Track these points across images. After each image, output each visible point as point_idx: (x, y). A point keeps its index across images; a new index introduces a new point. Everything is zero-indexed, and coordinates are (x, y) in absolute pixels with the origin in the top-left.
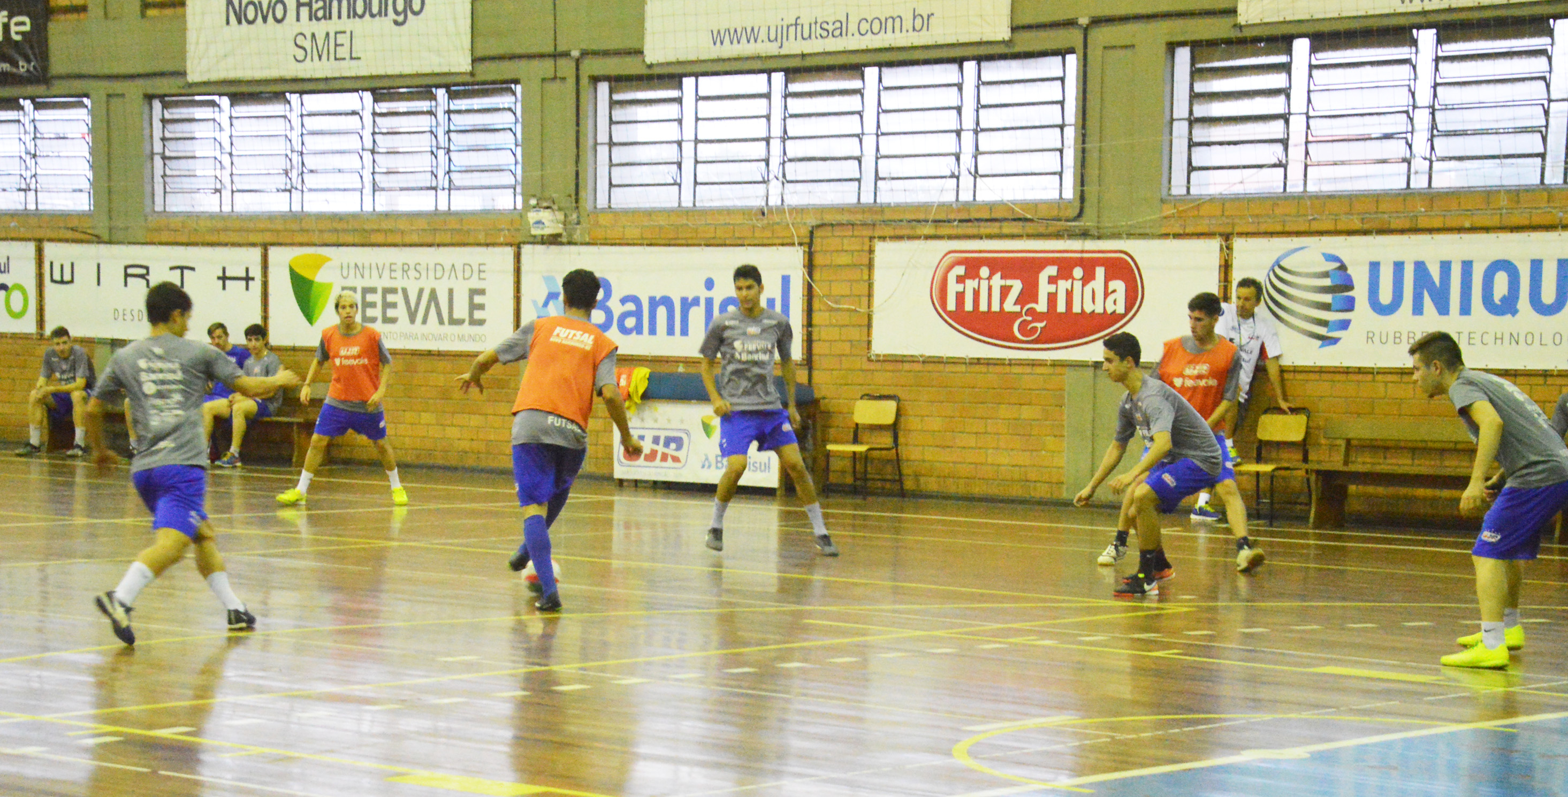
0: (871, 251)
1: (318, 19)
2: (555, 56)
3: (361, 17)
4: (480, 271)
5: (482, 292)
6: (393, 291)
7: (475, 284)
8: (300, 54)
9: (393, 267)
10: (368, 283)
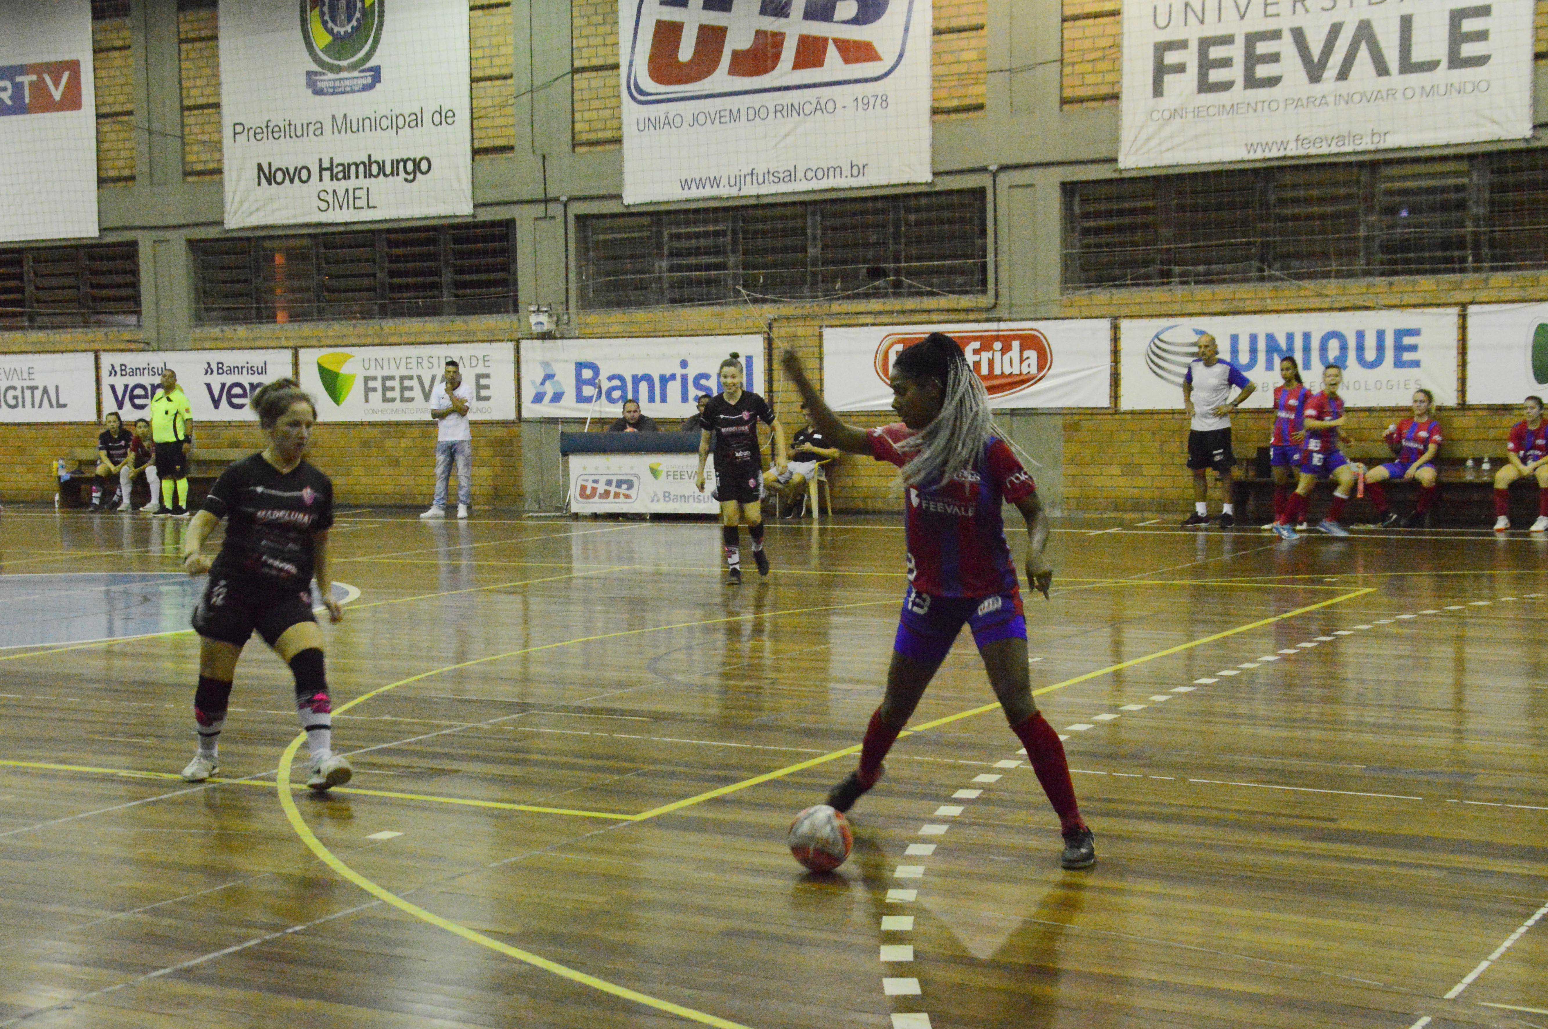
0: (821, 336)
1: (338, 179)
2: (546, 201)
3: (376, 177)
4: (484, 361)
5: (487, 376)
7: (481, 370)
8: (324, 206)
9: (409, 361)
10: (386, 373)
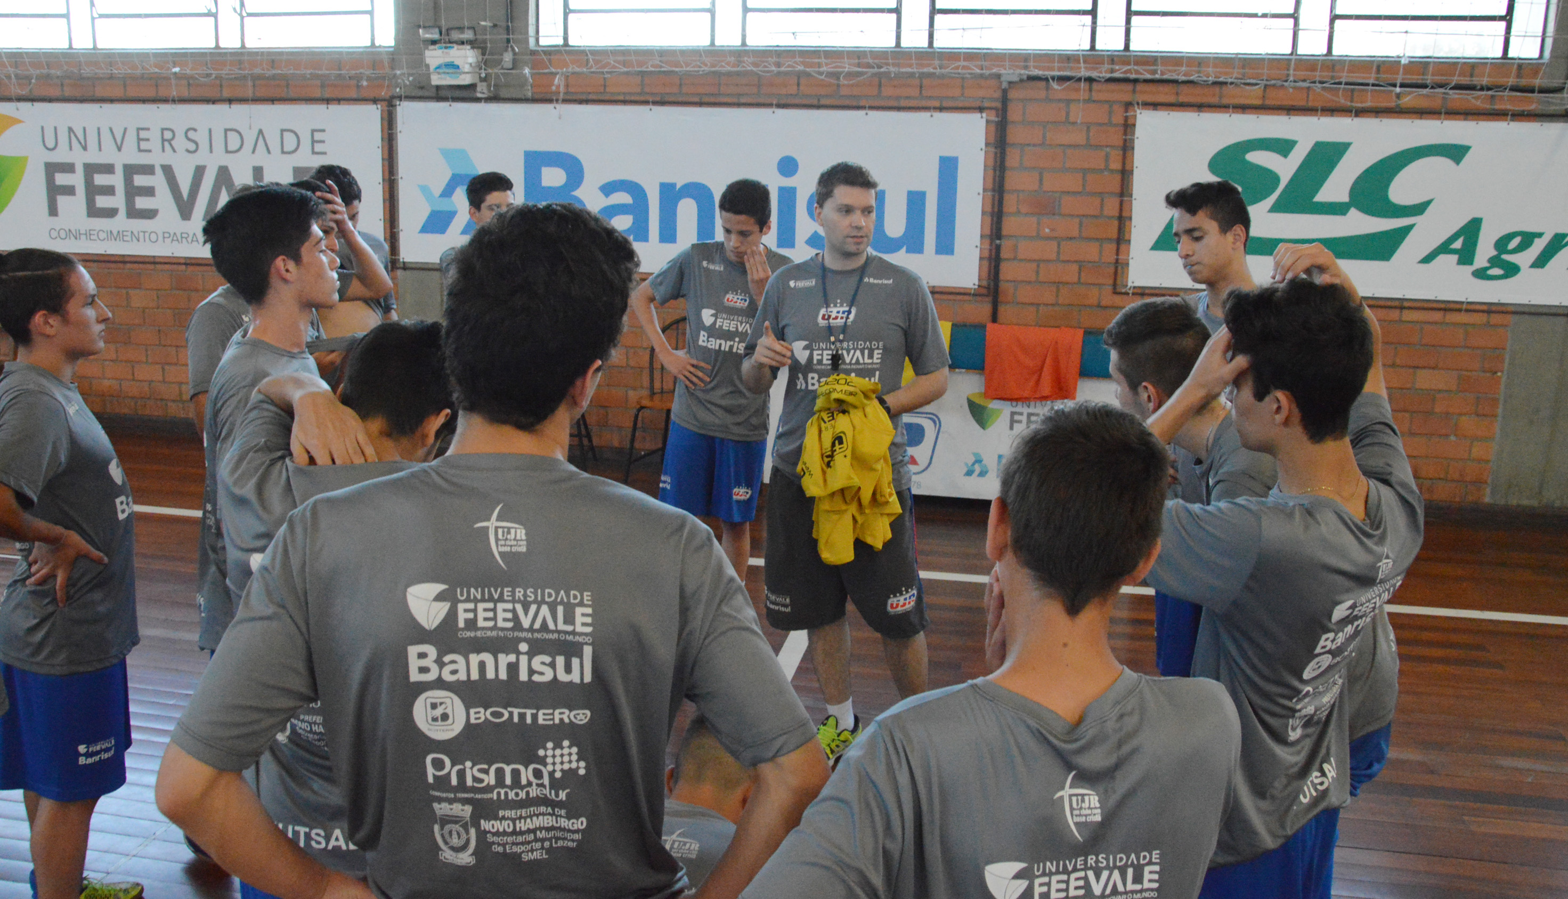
0: (1128, 127)
4: (314, 142)
6: (148, 170)
7: (306, 159)
9: (143, 134)
10: (95, 158)
